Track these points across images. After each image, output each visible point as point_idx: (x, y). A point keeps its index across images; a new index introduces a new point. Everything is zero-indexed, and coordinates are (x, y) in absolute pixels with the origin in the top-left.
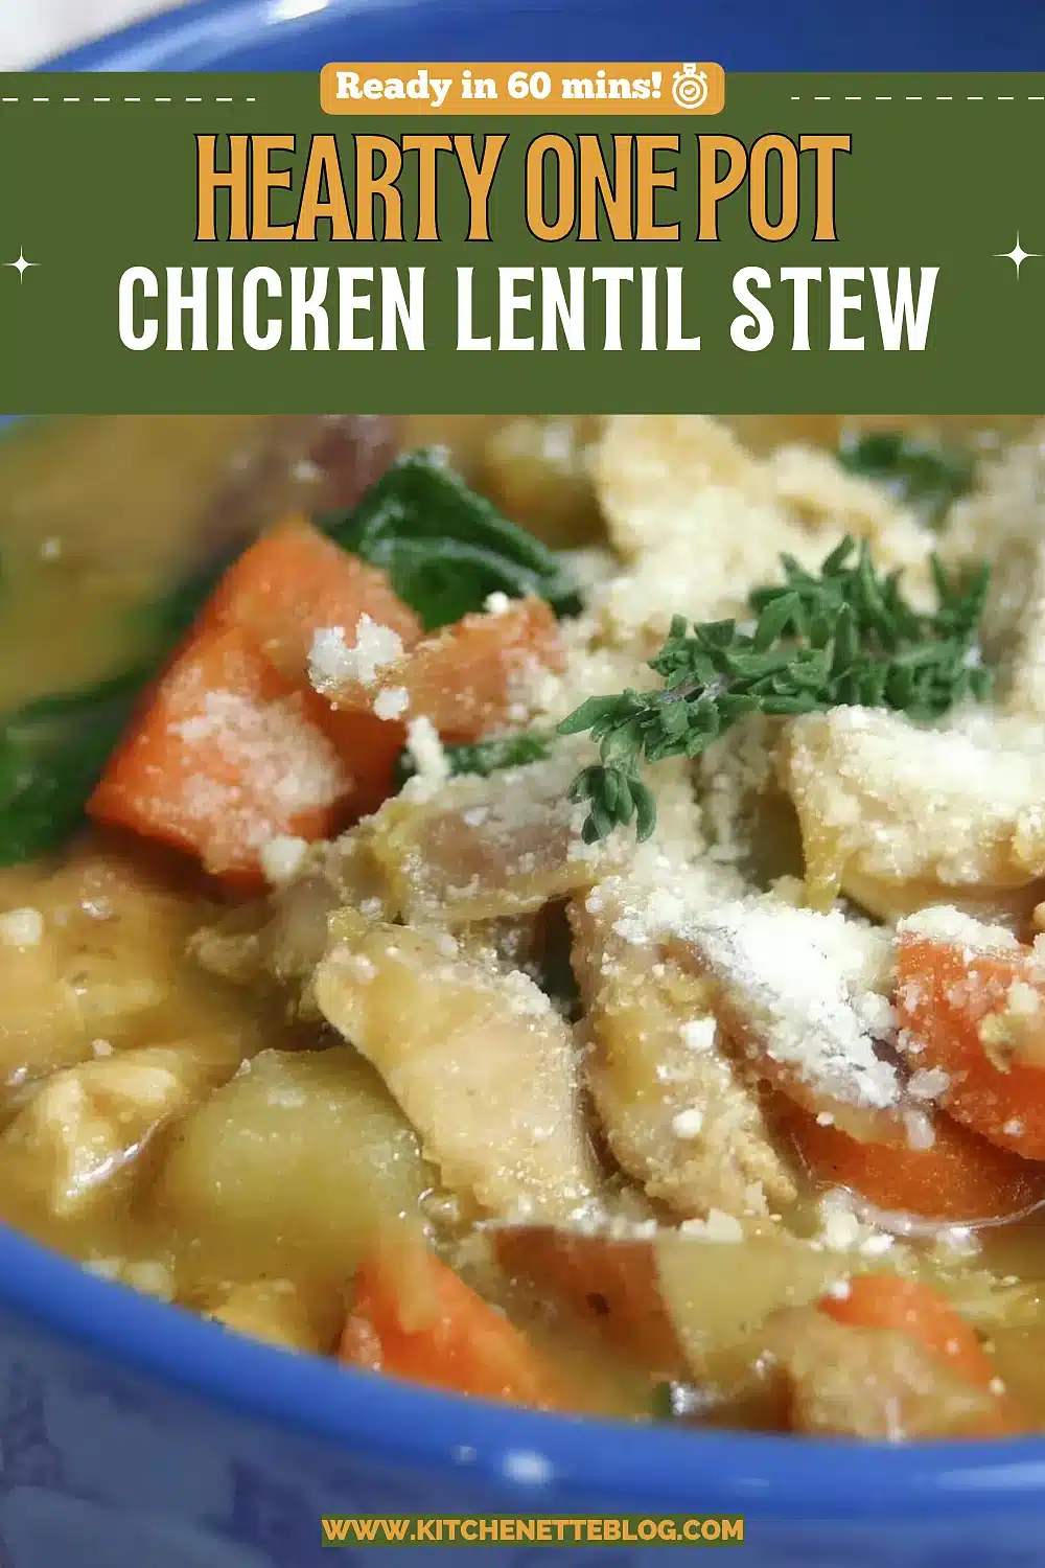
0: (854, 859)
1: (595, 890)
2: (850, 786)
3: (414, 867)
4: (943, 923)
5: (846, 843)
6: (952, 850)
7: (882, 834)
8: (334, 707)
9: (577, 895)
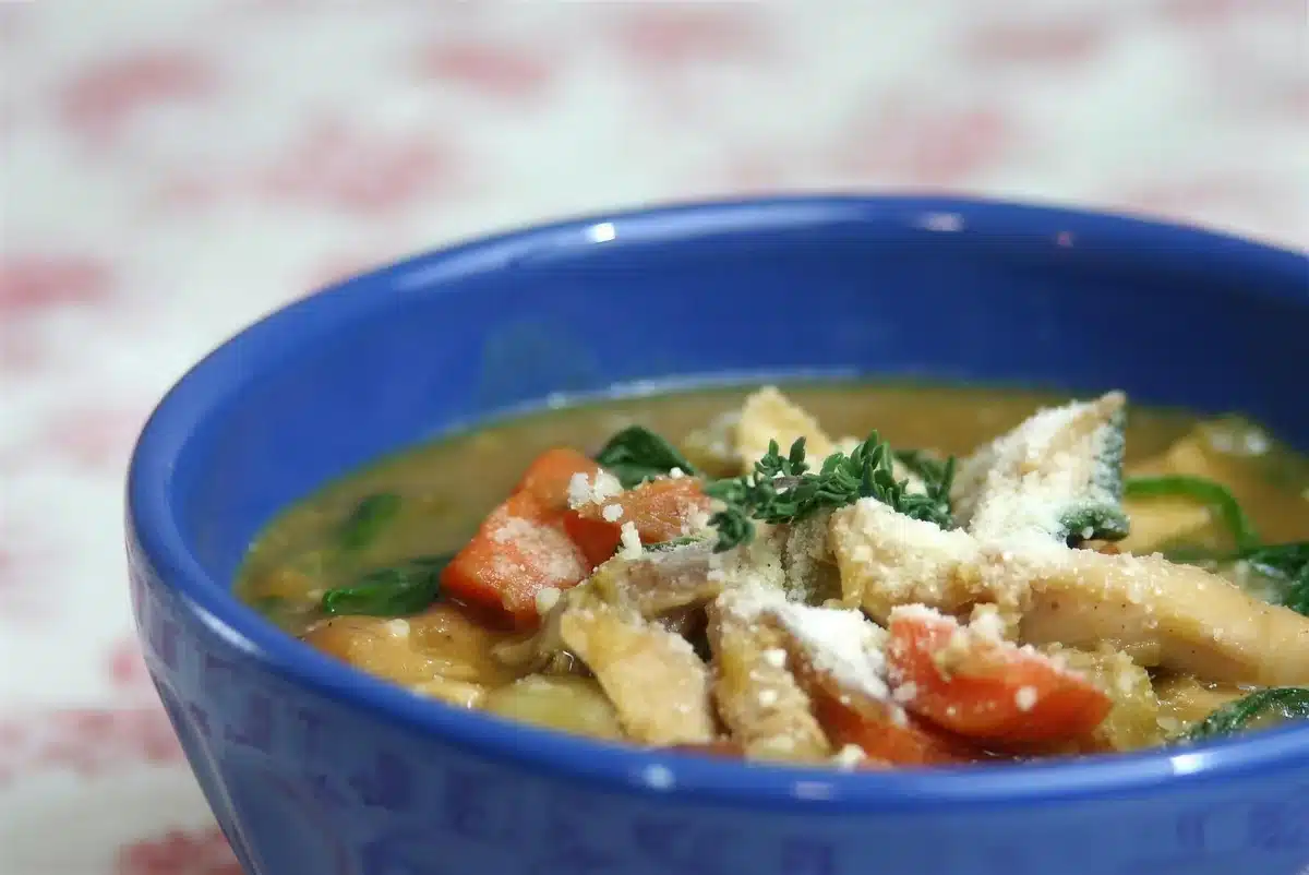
0: (870, 584)
1: (721, 595)
2: (869, 541)
3: (622, 586)
4: (918, 612)
5: (865, 574)
6: (924, 577)
7: (884, 570)
8: (580, 516)
9: (713, 598)
